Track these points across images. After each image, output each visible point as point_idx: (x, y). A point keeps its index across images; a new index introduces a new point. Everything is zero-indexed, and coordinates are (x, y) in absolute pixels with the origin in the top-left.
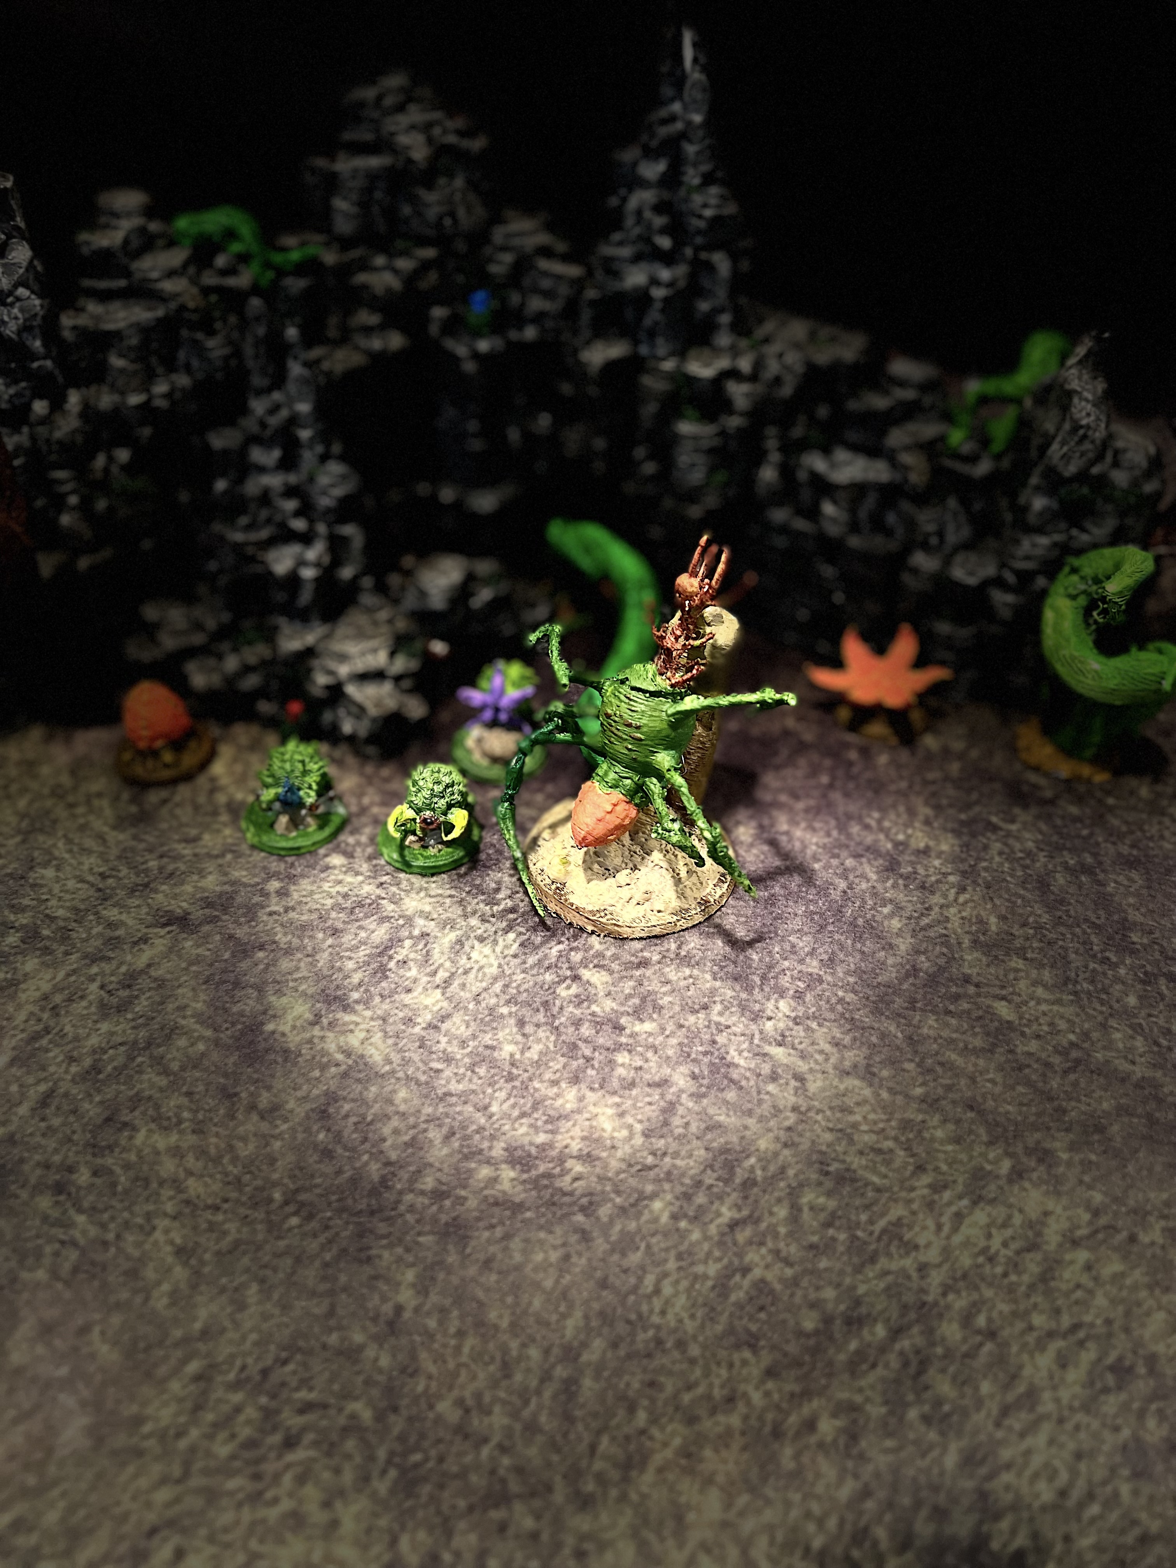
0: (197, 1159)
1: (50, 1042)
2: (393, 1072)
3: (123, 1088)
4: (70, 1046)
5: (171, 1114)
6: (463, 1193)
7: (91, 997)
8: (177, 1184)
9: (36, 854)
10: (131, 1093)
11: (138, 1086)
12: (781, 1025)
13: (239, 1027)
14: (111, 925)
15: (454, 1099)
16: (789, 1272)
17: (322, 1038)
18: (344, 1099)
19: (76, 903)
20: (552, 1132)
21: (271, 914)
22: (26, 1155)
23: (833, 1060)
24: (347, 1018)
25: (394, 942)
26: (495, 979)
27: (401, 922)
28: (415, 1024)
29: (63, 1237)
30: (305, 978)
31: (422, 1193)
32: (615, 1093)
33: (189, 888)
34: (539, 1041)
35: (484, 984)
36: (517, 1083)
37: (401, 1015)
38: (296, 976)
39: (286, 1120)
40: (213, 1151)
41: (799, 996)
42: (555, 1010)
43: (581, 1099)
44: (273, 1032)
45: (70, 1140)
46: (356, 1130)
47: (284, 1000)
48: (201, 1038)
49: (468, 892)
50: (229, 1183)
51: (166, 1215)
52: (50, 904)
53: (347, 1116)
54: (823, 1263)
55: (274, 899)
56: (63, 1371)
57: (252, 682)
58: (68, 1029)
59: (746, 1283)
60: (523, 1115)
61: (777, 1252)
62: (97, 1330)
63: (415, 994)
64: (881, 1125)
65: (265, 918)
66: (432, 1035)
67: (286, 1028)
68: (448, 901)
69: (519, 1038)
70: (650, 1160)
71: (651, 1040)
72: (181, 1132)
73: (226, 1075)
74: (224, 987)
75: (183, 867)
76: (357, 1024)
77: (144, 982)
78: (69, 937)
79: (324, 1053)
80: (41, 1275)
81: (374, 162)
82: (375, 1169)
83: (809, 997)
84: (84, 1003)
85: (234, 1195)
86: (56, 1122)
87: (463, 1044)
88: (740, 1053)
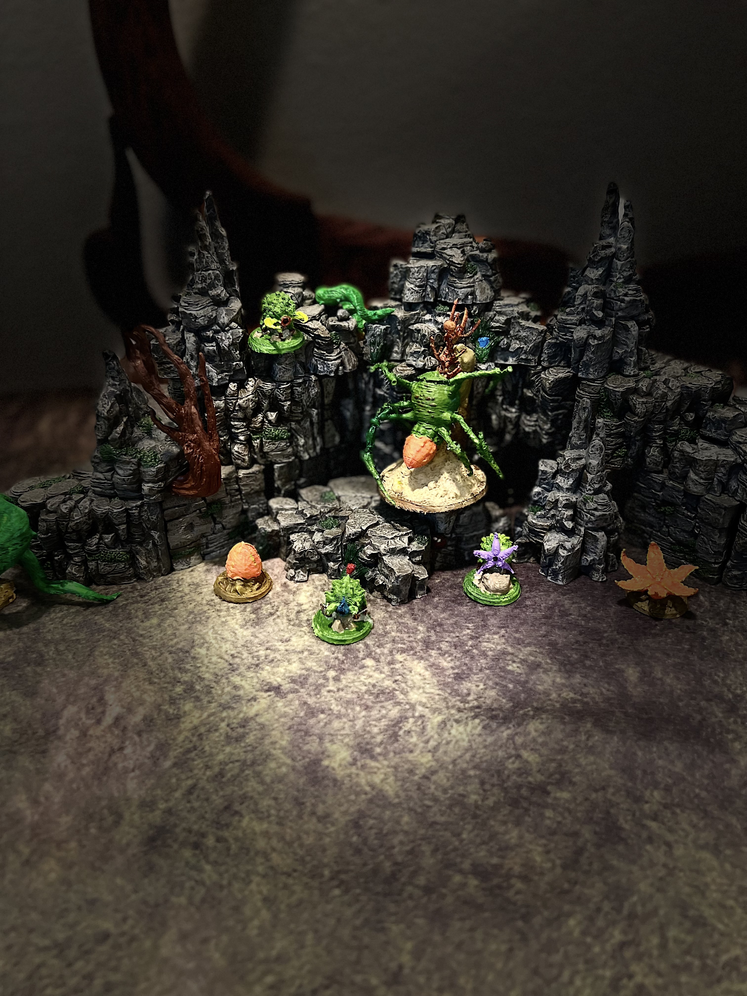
0: (279, 842)
1: (197, 755)
2: (400, 803)
3: (236, 789)
4: (207, 759)
5: (264, 810)
6: (444, 891)
7: (221, 731)
8: (266, 857)
9: (196, 637)
10: (241, 793)
11: (246, 789)
12: (655, 807)
13: (307, 760)
14: (236, 687)
15: (438, 827)
16: (660, 981)
17: (357, 775)
18: (369, 816)
19: (216, 670)
20: (503, 857)
21: (329, 691)
22: (177, 822)
23: (691, 837)
24: (373, 764)
25: (403, 719)
26: (467, 750)
27: (407, 707)
28: (416, 774)
29: (198, 878)
30: (348, 735)
31: (417, 887)
32: (542, 837)
33: (281, 670)
34: (493, 795)
35: (459, 753)
36: (479, 821)
37: (406, 767)
38: (342, 732)
39: (333, 824)
40: (288, 838)
41: (667, 789)
42: (504, 777)
43: (521, 837)
44: (327, 767)
45: (203, 817)
46: (376, 838)
47: (335, 747)
48: (284, 764)
49: (450, 694)
50: (297, 860)
51: (258, 874)
52: (201, 669)
53: (371, 828)
54: (684, 978)
55: (331, 682)
56: (191, 965)
57: (329, 549)
58: (207, 748)
59: (631, 984)
60: (484, 843)
61: (651, 967)
62: (213, 943)
63: (415, 754)
64: (725, 888)
65: (326, 693)
66: (425, 782)
67: (335, 765)
68: (437, 697)
69: (481, 792)
70: (566, 886)
71: (567, 805)
72: (270, 823)
73: (298, 791)
74: (299, 734)
75: (279, 657)
76: (379, 769)
77: (252, 724)
78: (210, 693)
79: (358, 784)
80: (183, 900)
82: (387, 866)
83: (674, 790)
84: (217, 734)
85: (300, 868)
86: (196, 804)
87: (445, 791)
88: (626, 821)
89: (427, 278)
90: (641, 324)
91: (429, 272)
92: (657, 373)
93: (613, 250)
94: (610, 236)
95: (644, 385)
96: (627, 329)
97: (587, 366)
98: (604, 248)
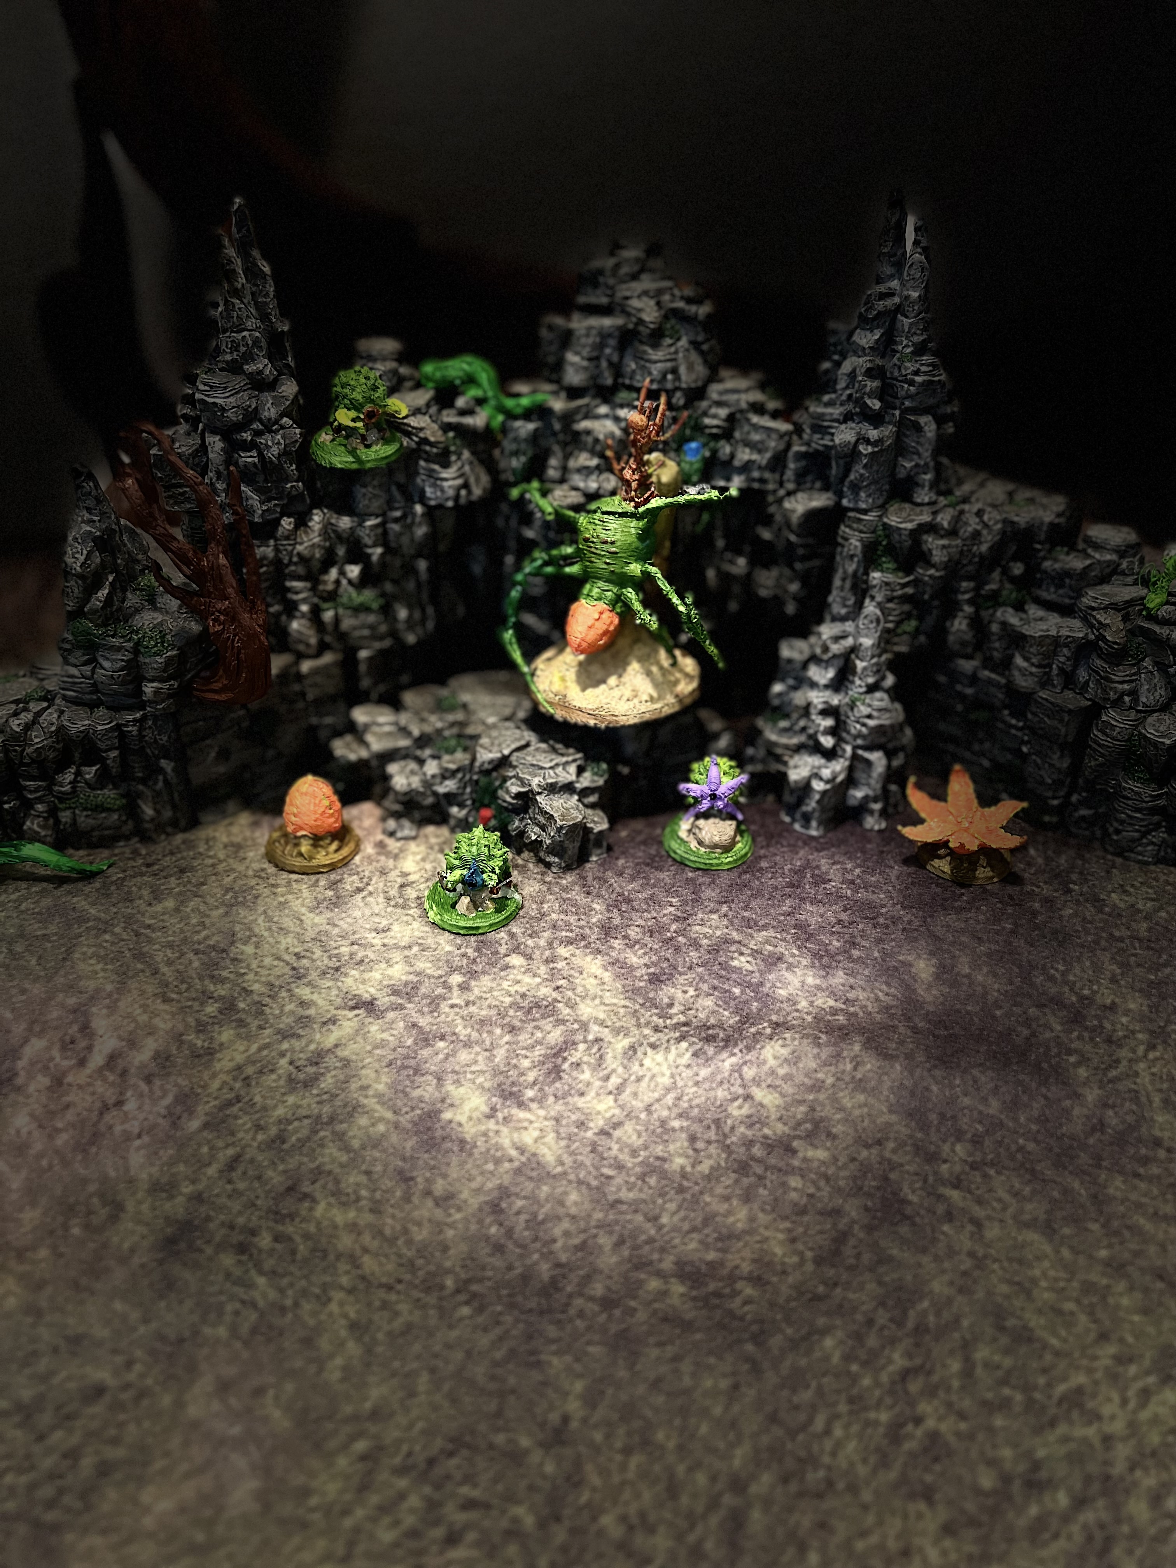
0: (373, 1238)
1: (241, 1110)
2: (565, 1173)
3: (305, 1159)
4: (258, 1116)
5: (350, 1190)
6: (633, 1303)
7: (280, 1072)
8: (354, 1261)
9: (237, 928)
10: (312, 1166)
11: (320, 1159)
12: (958, 1168)
13: (419, 1112)
14: (303, 1004)
15: (624, 1207)
16: (963, 1426)
17: (497, 1132)
18: (517, 1195)
19: (271, 978)
20: (724, 1251)
21: (452, 1006)
22: (212, 1213)
23: (1011, 1210)
24: (522, 1114)
25: (569, 1044)
26: (668, 1090)
27: (576, 1026)
28: (588, 1129)
29: (245, 1297)
30: (483, 1072)
31: (591, 1299)
32: (785, 1218)
33: (376, 975)
34: (710, 1157)
35: (656, 1095)
36: (688, 1196)
37: (574, 1117)
38: (474, 1068)
39: (459, 1209)
40: (388, 1232)
41: (977, 1141)
42: (727, 1129)
43: (752, 1219)
44: (450, 1122)
45: (254, 1205)
46: (527, 1228)
47: (462, 1090)
48: (381, 1119)
49: (642, 1005)
50: (401, 1265)
51: (342, 1288)
52: (246, 977)
53: (518, 1213)
54: (999, 1421)
55: (456, 992)
56: (236, 1430)
57: (449, 786)
58: (258, 1099)
59: (919, 1432)
60: (694, 1229)
61: (950, 1405)
62: (270, 1395)
63: (588, 1098)
64: (1062, 1284)
65: (447, 1010)
66: (603, 1141)
67: (463, 1119)
68: (622, 1011)
69: (691, 1152)
70: (821, 1289)
71: (823, 1169)
72: (359, 1210)
73: (404, 1159)
74: (405, 1073)
75: (372, 956)
76: (531, 1122)
77: (330, 1060)
78: (262, 1013)
79: (498, 1147)
80: (222, 1332)
81: (607, 322)
82: (545, 1269)
83: (987, 1142)
84: (274, 1077)
85: (407, 1277)
86: (241, 1186)
87: (634, 1153)
88: (913, 1192)
89: (601, 346)
90: (940, 421)
91: (604, 335)
92: (965, 500)
93: (897, 300)
94: (891, 277)
95: (944, 520)
96: (918, 428)
97: (855, 488)
98: (883, 296)
